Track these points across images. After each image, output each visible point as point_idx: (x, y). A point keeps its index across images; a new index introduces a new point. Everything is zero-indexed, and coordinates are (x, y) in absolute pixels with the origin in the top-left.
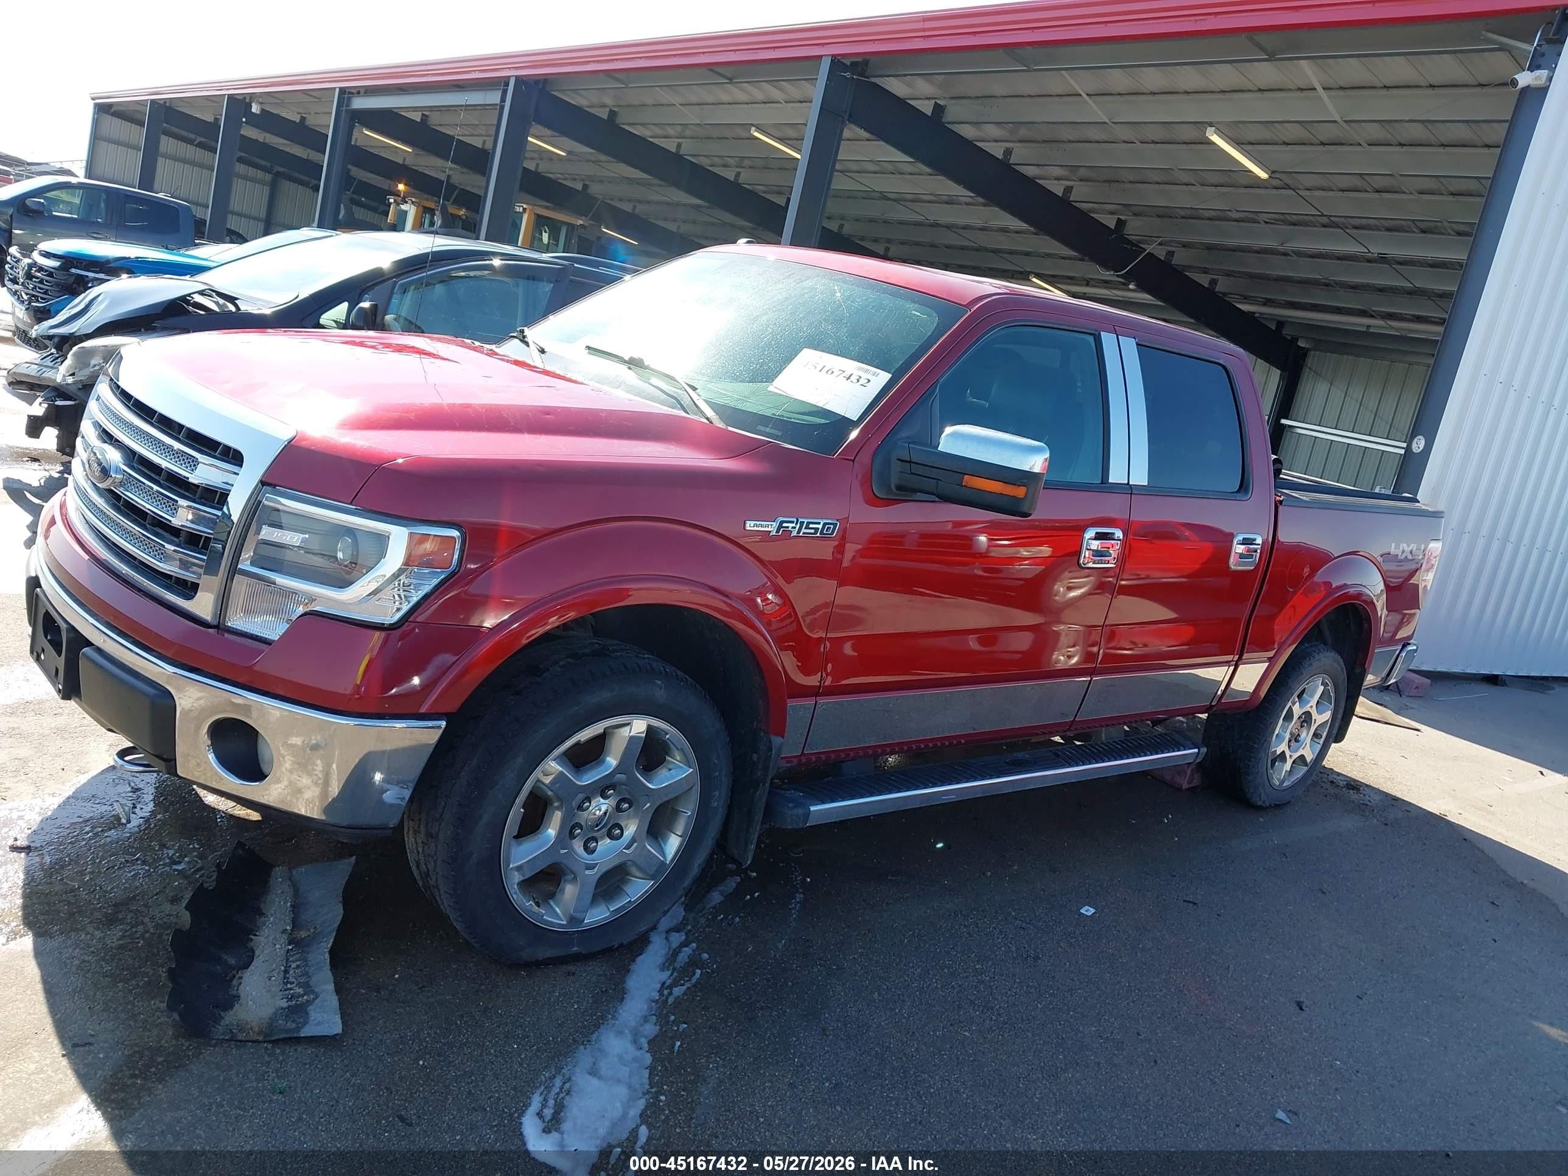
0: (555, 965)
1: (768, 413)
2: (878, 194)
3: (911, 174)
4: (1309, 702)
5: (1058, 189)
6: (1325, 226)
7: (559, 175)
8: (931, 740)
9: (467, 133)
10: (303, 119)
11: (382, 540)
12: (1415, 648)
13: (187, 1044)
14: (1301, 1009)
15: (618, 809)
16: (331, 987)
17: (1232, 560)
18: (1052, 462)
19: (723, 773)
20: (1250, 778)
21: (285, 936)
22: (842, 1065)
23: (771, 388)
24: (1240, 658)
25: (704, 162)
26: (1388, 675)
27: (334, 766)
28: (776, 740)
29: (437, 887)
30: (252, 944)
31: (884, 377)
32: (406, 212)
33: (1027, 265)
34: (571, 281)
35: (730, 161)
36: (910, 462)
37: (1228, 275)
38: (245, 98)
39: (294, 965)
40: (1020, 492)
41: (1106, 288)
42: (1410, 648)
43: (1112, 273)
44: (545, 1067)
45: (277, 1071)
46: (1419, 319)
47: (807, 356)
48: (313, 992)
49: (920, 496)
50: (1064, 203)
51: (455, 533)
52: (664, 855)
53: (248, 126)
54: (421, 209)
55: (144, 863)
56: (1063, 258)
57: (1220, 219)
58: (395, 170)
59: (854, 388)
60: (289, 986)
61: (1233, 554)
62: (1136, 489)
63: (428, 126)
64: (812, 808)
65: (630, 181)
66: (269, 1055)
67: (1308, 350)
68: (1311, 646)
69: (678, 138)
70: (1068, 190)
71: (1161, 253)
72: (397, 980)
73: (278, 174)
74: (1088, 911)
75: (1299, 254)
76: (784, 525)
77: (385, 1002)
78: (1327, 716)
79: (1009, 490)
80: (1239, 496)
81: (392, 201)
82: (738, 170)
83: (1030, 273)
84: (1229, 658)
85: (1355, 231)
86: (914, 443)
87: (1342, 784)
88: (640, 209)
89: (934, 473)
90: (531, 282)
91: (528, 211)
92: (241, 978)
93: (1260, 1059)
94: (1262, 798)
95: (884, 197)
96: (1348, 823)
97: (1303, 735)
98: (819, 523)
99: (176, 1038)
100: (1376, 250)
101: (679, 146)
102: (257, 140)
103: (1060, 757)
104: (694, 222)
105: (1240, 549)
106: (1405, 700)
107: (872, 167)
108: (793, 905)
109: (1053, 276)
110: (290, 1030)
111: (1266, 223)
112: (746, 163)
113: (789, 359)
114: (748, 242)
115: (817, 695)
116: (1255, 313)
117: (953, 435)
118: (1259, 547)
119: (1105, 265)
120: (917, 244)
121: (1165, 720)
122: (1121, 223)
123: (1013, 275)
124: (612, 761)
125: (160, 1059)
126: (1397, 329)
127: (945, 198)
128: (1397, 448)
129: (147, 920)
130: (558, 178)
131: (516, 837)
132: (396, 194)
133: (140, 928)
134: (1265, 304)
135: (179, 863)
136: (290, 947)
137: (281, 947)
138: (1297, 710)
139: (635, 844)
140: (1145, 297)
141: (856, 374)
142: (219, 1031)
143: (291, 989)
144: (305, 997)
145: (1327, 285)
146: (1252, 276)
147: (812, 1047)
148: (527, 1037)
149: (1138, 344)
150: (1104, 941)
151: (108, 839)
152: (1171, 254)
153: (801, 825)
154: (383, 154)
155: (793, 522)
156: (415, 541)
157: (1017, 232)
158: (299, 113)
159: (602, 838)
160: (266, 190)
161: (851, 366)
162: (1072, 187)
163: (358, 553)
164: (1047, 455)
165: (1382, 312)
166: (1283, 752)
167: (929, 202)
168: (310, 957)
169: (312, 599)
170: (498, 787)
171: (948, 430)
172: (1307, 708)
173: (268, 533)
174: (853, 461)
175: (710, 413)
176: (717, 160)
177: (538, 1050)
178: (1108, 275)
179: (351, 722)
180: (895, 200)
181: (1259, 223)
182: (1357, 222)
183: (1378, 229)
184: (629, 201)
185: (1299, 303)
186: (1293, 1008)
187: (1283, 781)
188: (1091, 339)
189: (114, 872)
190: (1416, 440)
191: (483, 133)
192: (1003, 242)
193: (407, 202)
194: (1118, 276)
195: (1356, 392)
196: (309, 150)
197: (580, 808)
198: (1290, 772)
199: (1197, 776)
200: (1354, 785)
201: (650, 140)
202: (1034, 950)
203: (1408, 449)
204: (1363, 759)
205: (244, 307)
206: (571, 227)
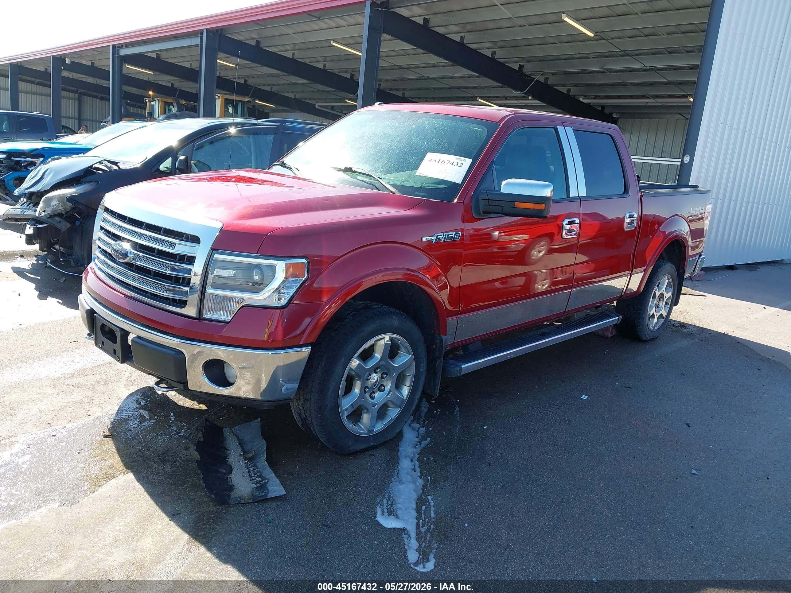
0: (363, 452)
1: (419, 186)
2: (398, 67)
3: (413, 55)
4: (662, 288)
5: (488, 53)
6: (622, 56)
7: (231, 77)
8: (493, 332)
9: (180, 61)
10: (92, 63)
11: (273, 268)
12: (704, 256)
13: (221, 508)
14: (689, 426)
15: (382, 377)
16: (273, 475)
17: (625, 226)
18: (554, 191)
19: (424, 355)
20: (641, 327)
21: (242, 457)
22: (503, 477)
23: (417, 174)
24: (632, 272)
25: (307, 61)
26: (694, 271)
27: (263, 375)
28: (444, 337)
29: (312, 423)
30: (229, 463)
31: (469, 161)
32: (154, 106)
33: (475, 93)
34: (282, 133)
35: (321, 59)
36: (488, 200)
37: (576, 86)
38: (61, 57)
39: (251, 469)
40: (542, 207)
41: (516, 100)
42: (702, 257)
43: (520, 92)
44: (377, 496)
45: (263, 514)
46: (670, 96)
47: (430, 156)
48: (266, 479)
49: (493, 215)
50: (492, 60)
51: (304, 261)
52: (403, 397)
53: (64, 71)
54: (163, 103)
55: (165, 434)
56: (493, 87)
57: (569, 59)
58: (146, 85)
59: (456, 168)
60: (253, 478)
61: (625, 223)
62: (583, 199)
63: (161, 60)
64: (463, 366)
65: (269, 76)
66: (258, 508)
67: (618, 118)
68: (660, 262)
69: (292, 50)
70: (494, 53)
71: (542, 79)
72: (298, 469)
73: (81, 94)
74: (585, 397)
75: (610, 71)
76: (438, 237)
77: (297, 479)
78: (670, 294)
79: (537, 207)
80: (625, 196)
81: (147, 100)
82: (325, 63)
83: (477, 97)
84: (628, 272)
85: (637, 57)
86: (489, 190)
87: (678, 325)
88: (275, 89)
89: (501, 203)
90: (256, 136)
91: (220, 97)
92: (231, 478)
93: (678, 450)
94: (646, 336)
95: (400, 68)
96: (685, 343)
97: (661, 304)
98: (453, 234)
99: (215, 506)
100: (648, 65)
101: (293, 54)
102: (68, 77)
103: (560, 330)
104: (303, 92)
105: (628, 220)
106: (694, 283)
107: (394, 54)
108: (456, 413)
109: (489, 97)
110: (262, 496)
111: (593, 58)
112: (328, 59)
113: (422, 159)
114: (380, 104)
115: (458, 314)
116: (590, 103)
117: (506, 184)
118: (636, 218)
119: (516, 89)
120: (418, 89)
121: (601, 306)
122: (521, 67)
123: (468, 99)
124: (378, 355)
125: (212, 516)
126: (661, 103)
127: (431, 65)
128: (677, 162)
129: (178, 459)
130: (231, 78)
131: (343, 396)
132: (149, 97)
133: (177, 462)
134: (595, 98)
135: (180, 433)
136: (246, 462)
137: (242, 462)
138: (658, 293)
139: (391, 393)
140: (537, 102)
141: (456, 161)
142: (232, 501)
143: (255, 479)
144: (263, 481)
145: (625, 85)
146: (589, 85)
147: (487, 472)
148: (364, 484)
149: (573, 130)
150: (596, 409)
151: (145, 427)
152: (547, 79)
153: (458, 375)
154: (136, 77)
155: (442, 235)
156: (288, 267)
157: (469, 77)
158: (90, 61)
159: (377, 392)
160: (76, 102)
161: (453, 158)
162: (495, 52)
163: (263, 275)
164: (552, 188)
165: (653, 95)
166: (653, 314)
167: (424, 67)
168: (258, 464)
169: (243, 299)
170: (335, 373)
171: (504, 183)
172: (662, 291)
173: (217, 272)
174: (463, 203)
175: (393, 190)
176: (313, 59)
177: (371, 489)
178: (518, 93)
179: (270, 352)
180: (406, 69)
181: (590, 58)
182: (637, 52)
183: (648, 54)
184: (269, 85)
185: (612, 96)
186: (685, 426)
187: (654, 327)
188: (553, 130)
189: (154, 440)
190: (685, 157)
191: (189, 59)
192: (462, 83)
193: (155, 101)
194: (523, 93)
195: (644, 136)
196: (97, 79)
197: (368, 379)
198: (656, 323)
199: (614, 331)
200: (683, 325)
201: (278, 53)
202: (567, 417)
203: (682, 162)
204: (684, 313)
205: (122, 166)
206: (243, 103)
